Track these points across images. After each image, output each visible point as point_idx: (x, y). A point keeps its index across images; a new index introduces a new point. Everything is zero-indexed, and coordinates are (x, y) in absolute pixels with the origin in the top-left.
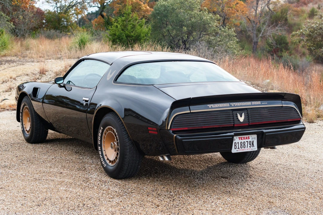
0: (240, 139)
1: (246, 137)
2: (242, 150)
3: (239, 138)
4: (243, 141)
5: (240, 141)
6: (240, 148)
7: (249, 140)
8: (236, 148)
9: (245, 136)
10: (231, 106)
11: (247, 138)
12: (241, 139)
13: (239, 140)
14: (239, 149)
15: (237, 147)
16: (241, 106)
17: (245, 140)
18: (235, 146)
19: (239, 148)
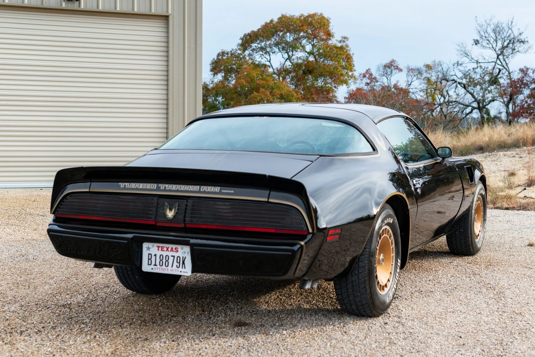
0: (160, 248)
1: (172, 248)
2: (162, 269)
3: (158, 247)
4: (165, 253)
5: (159, 253)
6: (158, 266)
7: (176, 255)
8: (150, 263)
9: (170, 246)
10: (158, 189)
11: (174, 250)
12: (162, 250)
13: (158, 250)
14: (156, 267)
15: (153, 263)
16: (177, 191)
17: (170, 254)
18: (149, 259)
19: (155, 265)
